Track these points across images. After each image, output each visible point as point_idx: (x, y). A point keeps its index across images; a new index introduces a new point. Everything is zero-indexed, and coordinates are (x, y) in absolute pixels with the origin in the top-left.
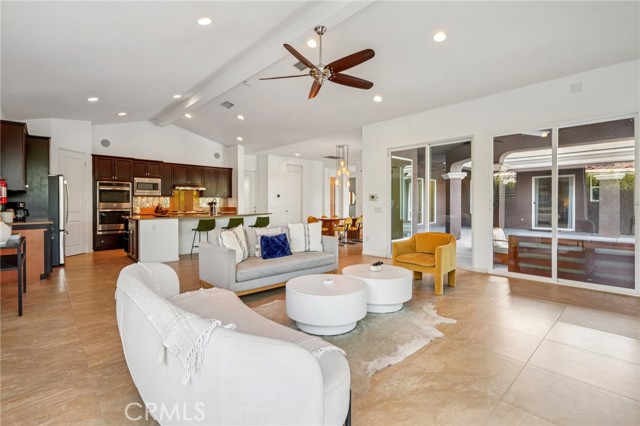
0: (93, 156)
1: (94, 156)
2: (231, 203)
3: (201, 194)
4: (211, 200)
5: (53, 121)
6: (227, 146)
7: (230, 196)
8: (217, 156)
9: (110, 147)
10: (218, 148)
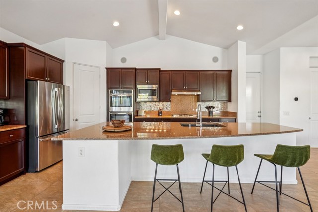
0: (107, 69)
1: (109, 70)
2: (230, 108)
3: (198, 99)
4: (208, 104)
5: (67, 41)
6: (226, 48)
7: (230, 100)
8: (215, 59)
9: (126, 63)
10: (217, 51)
